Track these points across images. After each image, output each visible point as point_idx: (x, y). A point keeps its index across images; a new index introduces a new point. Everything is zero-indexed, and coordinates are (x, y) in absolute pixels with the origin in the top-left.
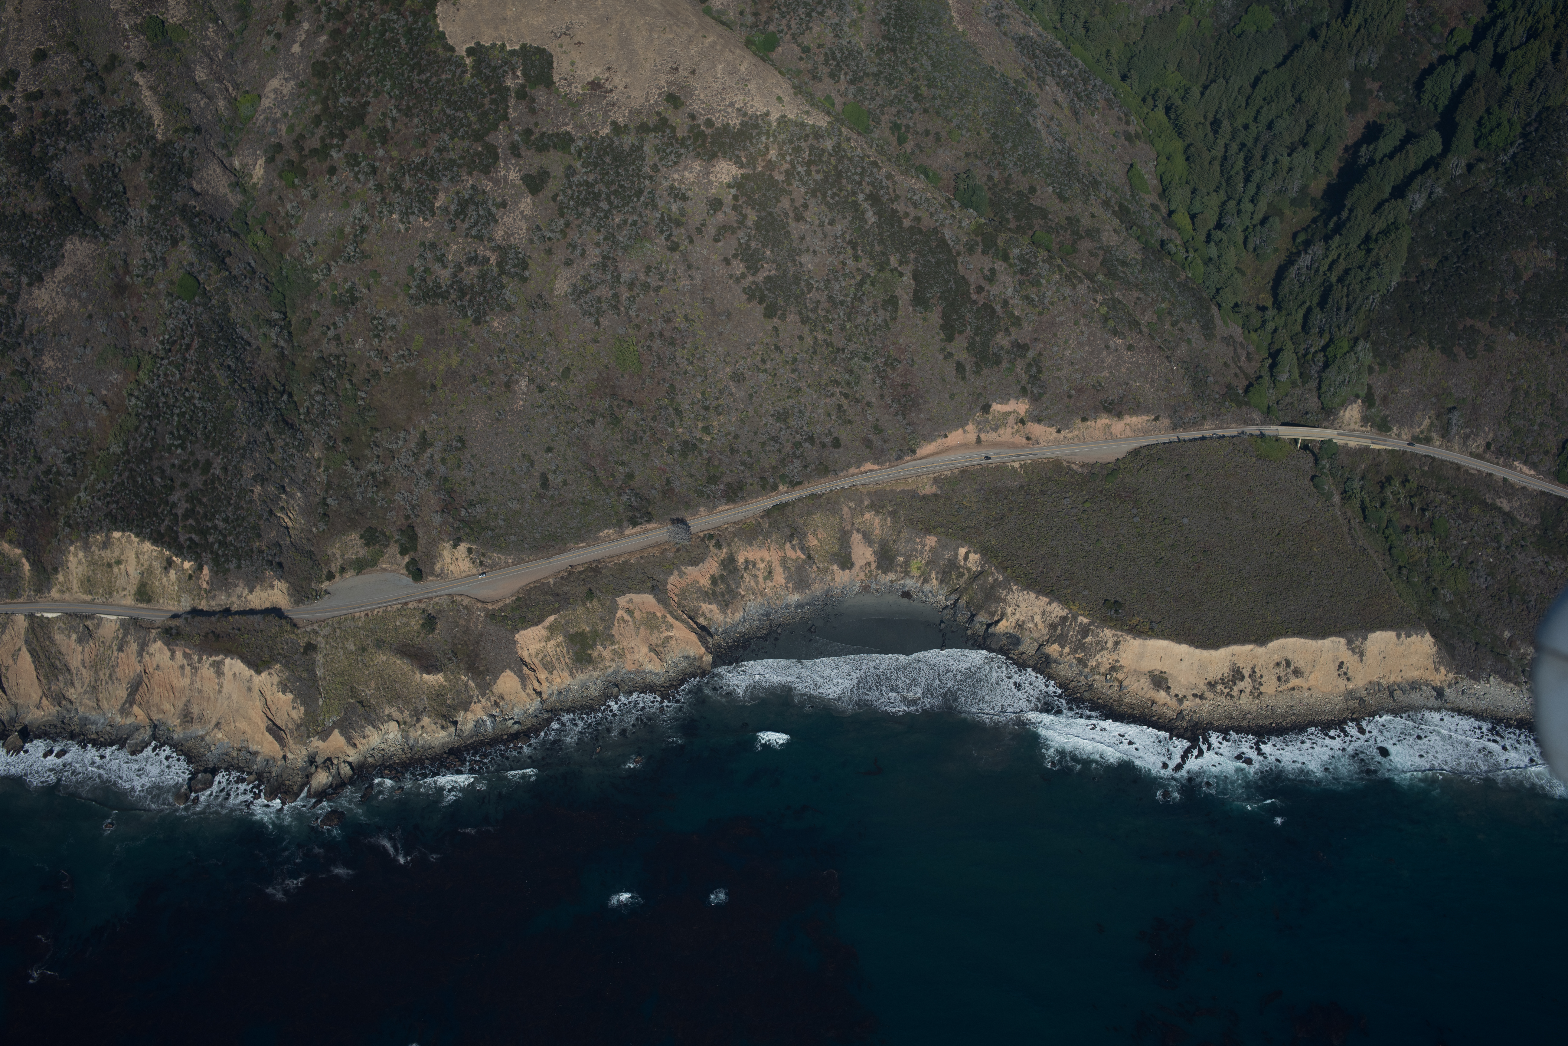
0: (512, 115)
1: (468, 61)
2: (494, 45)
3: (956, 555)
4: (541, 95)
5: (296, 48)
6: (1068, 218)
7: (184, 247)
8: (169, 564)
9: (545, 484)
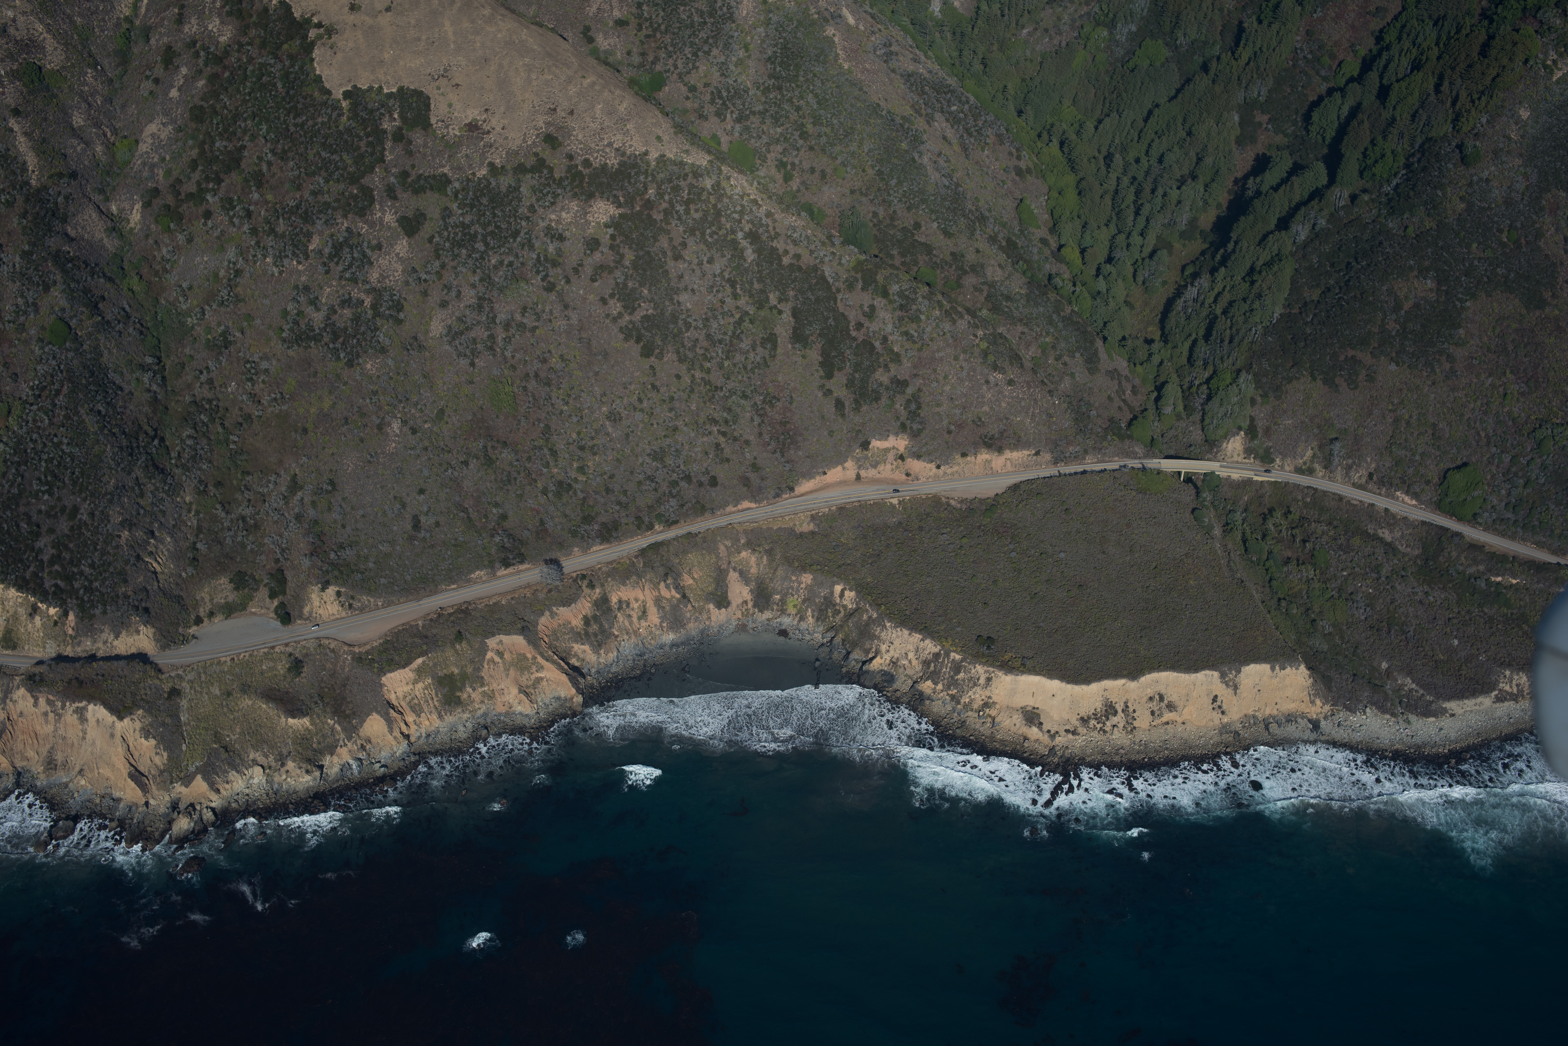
0: (389, 157)
1: (344, 104)
2: (371, 88)
3: (832, 593)
4: (418, 137)
5: (174, 93)
6: (953, 254)
7: (55, 292)
8: (35, 610)
9: (417, 525)
